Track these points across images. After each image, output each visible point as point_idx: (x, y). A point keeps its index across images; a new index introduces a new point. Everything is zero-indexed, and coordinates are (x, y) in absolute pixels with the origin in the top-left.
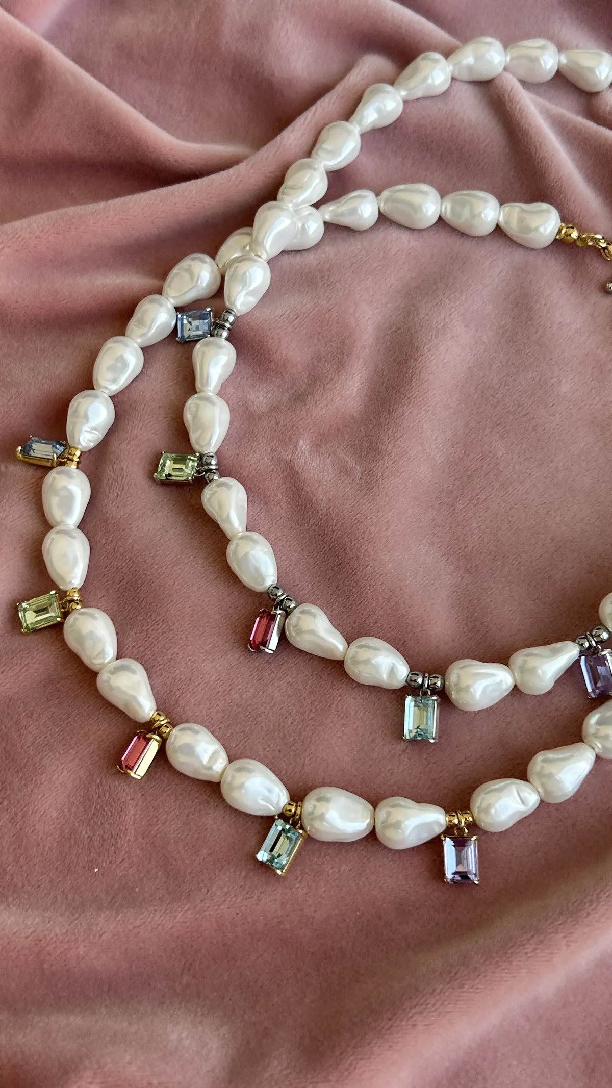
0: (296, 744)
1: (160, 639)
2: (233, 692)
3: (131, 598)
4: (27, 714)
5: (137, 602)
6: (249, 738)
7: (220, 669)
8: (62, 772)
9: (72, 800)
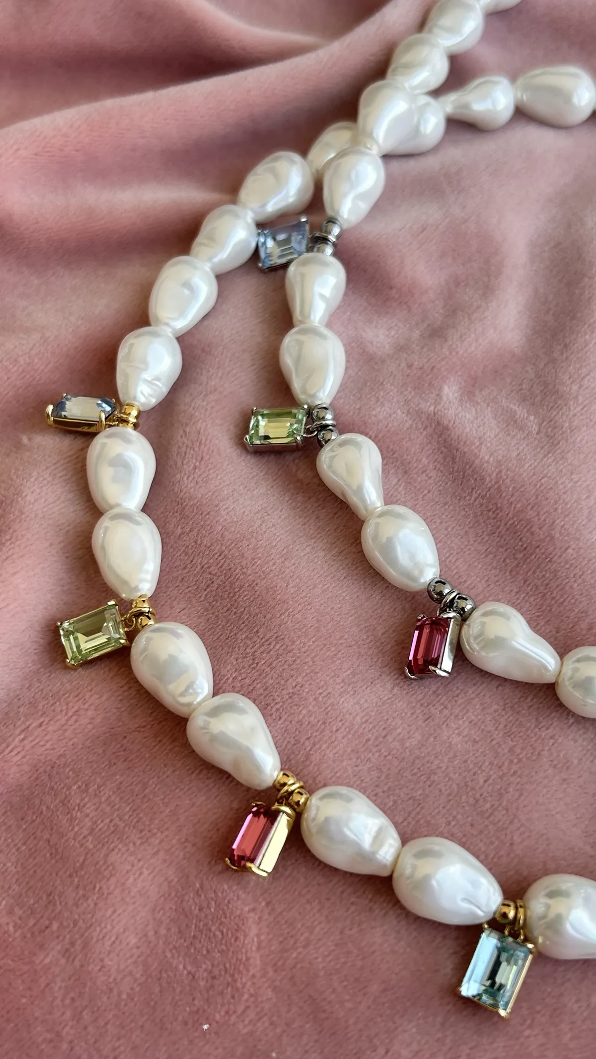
0: (496, 813)
1: (274, 665)
2: (390, 738)
3: (225, 609)
4: (79, 787)
5: (235, 613)
6: (422, 808)
7: (366, 705)
8: (141, 874)
9: (158, 916)
